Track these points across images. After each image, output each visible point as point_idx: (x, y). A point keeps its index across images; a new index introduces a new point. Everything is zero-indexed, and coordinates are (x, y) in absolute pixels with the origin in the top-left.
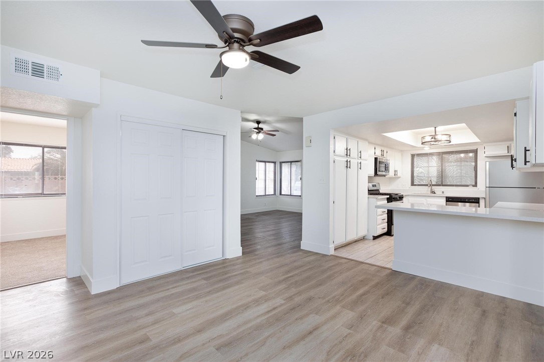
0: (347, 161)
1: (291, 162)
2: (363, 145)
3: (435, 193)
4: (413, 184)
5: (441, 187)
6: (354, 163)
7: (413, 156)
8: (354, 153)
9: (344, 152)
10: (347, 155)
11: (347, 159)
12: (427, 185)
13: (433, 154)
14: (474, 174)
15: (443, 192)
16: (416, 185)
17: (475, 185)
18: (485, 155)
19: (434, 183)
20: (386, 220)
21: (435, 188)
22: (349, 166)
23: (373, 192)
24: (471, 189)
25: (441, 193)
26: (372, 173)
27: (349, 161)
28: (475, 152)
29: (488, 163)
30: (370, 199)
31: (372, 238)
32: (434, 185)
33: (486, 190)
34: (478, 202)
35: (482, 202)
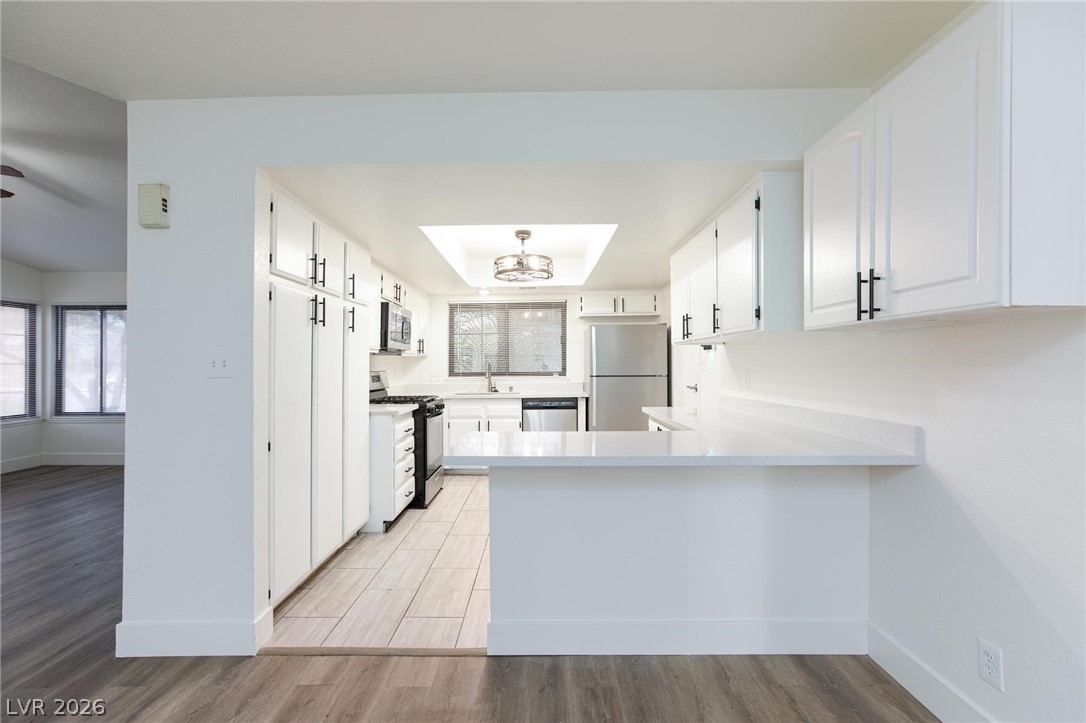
0: (315, 300)
1: (103, 309)
2: (359, 261)
3: (496, 391)
4: (452, 373)
5: (507, 377)
6: (335, 308)
7: (453, 308)
8: (335, 278)
9: (304, 270)
10: (314, 278)
11: (317, 293)
12: (482, 374)
13: (491, 307)
14: (560, 351)
15: (511, 388)
16: (458, 375)
17: (563, 373)
18: (582, 314)
19: (494, 370)
20: (413, 471)
21: (498, 381)
22: (320, 317)
23: (379, 398)
24: (556, 380)
25: (508, 391)
26: (377, 344)
27: (320, 300)
28: (562, 307)
29: (593, 328)
30: (376, 418)
31: (382, 527)
32: (494, 374)
33: (592, 381)
34: (576, 407)
35: (582, 405)
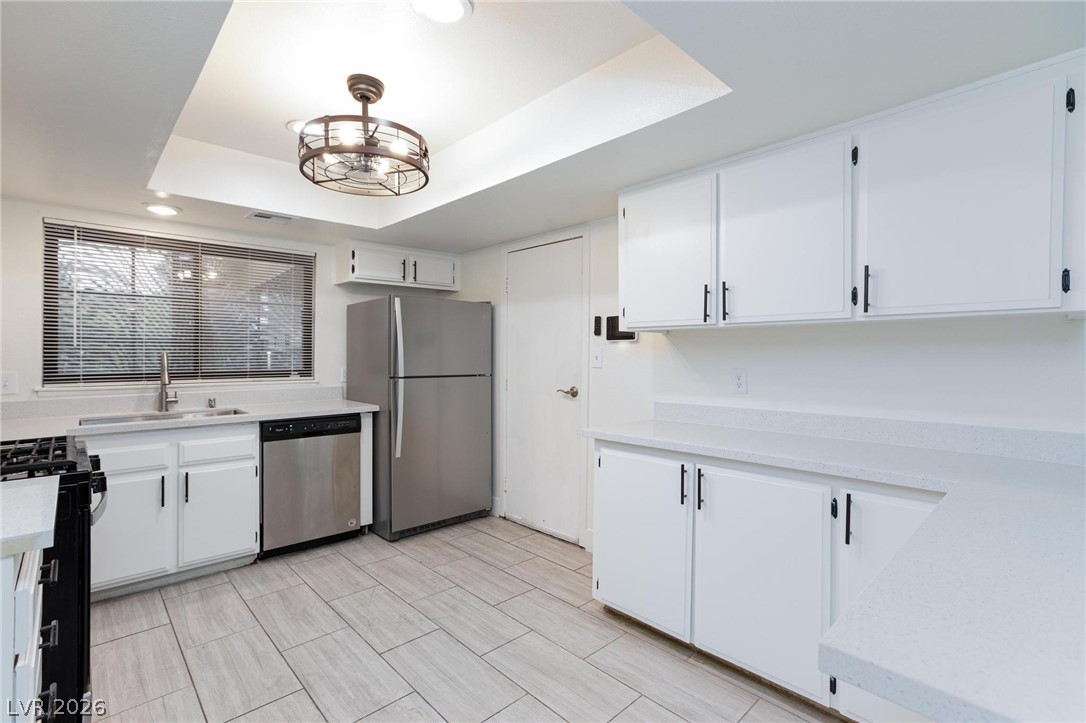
4: (58, 376)
21: (181, 389)
24: (294, 383)
25: (204, 407)
32: (173, 376)
33: (395, 385)
34: (358, 429)
35: (367, 425)
